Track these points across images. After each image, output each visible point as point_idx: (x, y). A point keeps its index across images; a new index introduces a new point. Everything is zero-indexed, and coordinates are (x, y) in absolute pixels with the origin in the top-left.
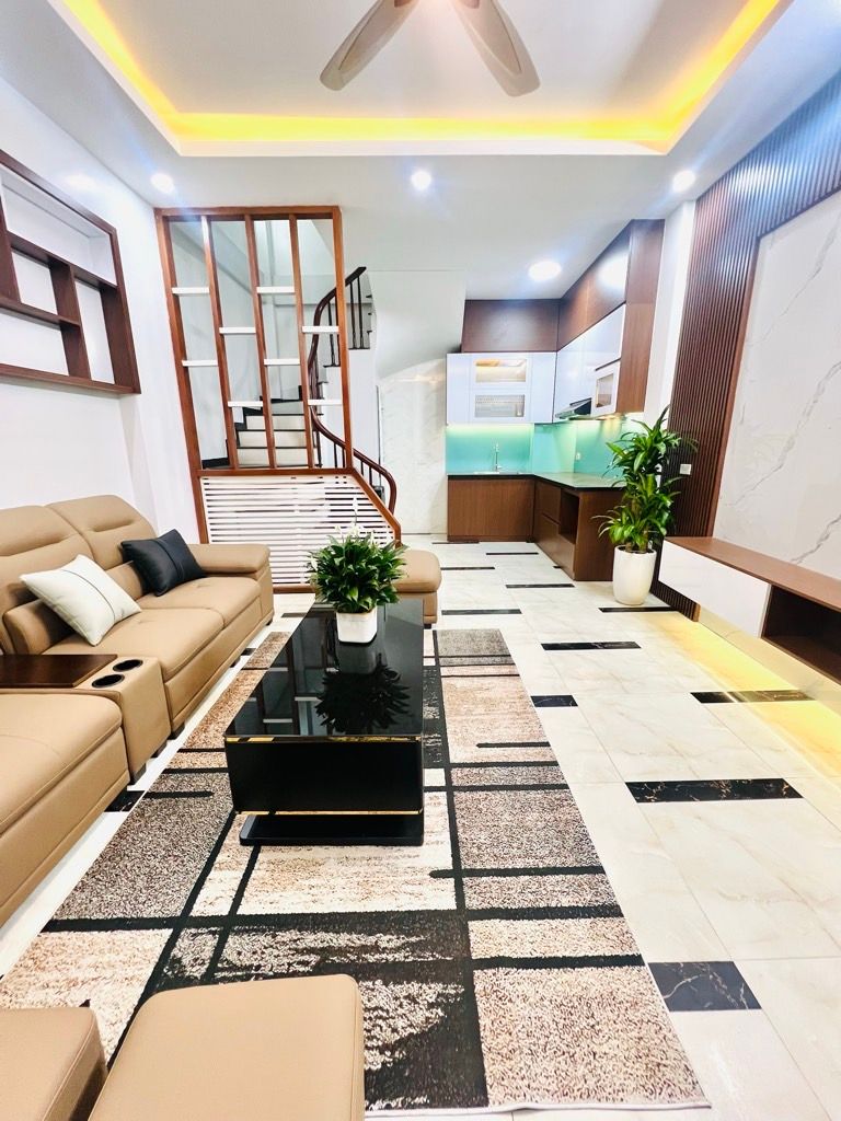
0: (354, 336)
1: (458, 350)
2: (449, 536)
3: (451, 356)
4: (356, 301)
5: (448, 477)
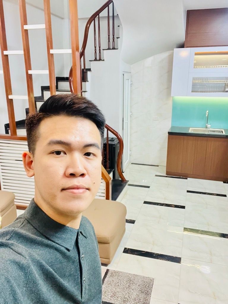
0: (109, 41)
1: (182, 46)
2: (167, 172)
3: (176, 50)
4: (111, 14)
5: (169, 133)
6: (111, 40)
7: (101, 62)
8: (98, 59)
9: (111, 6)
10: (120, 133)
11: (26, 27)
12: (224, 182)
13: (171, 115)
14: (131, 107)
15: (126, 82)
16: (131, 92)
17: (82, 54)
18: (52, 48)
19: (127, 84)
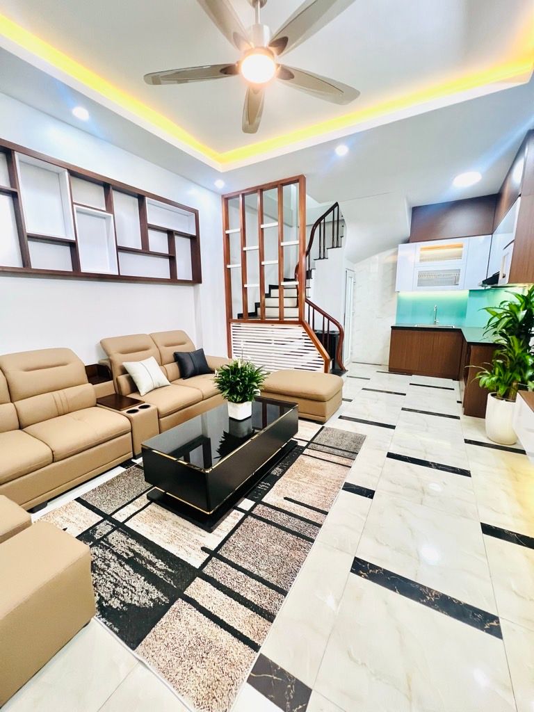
0: (333, 241)
1: (407, 241)
2: (389, 368)
3: (401, 246)
4: (336, 219)
5: (392, 327)
6: (335, 239)
7: (325, 260)
8: (322, 257)
9: (336, 209)
10: (341, 323)
11: (262, 226)
12: (454, 380)
13: (395, 313)
14: (353, 305)
15: (349, 280)
16: (354, 290)
17: (308, 253)
18: (282, 241)
19: (350, 282)
